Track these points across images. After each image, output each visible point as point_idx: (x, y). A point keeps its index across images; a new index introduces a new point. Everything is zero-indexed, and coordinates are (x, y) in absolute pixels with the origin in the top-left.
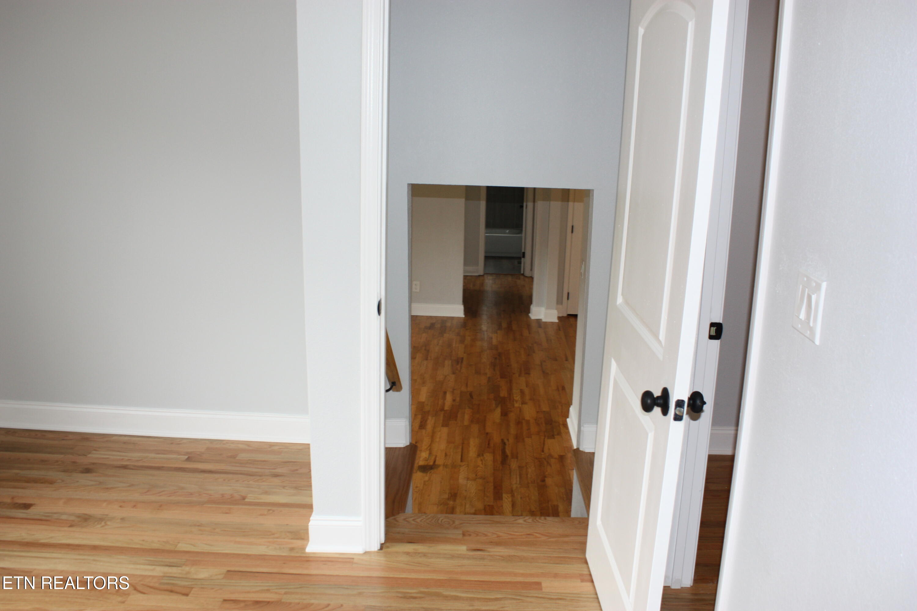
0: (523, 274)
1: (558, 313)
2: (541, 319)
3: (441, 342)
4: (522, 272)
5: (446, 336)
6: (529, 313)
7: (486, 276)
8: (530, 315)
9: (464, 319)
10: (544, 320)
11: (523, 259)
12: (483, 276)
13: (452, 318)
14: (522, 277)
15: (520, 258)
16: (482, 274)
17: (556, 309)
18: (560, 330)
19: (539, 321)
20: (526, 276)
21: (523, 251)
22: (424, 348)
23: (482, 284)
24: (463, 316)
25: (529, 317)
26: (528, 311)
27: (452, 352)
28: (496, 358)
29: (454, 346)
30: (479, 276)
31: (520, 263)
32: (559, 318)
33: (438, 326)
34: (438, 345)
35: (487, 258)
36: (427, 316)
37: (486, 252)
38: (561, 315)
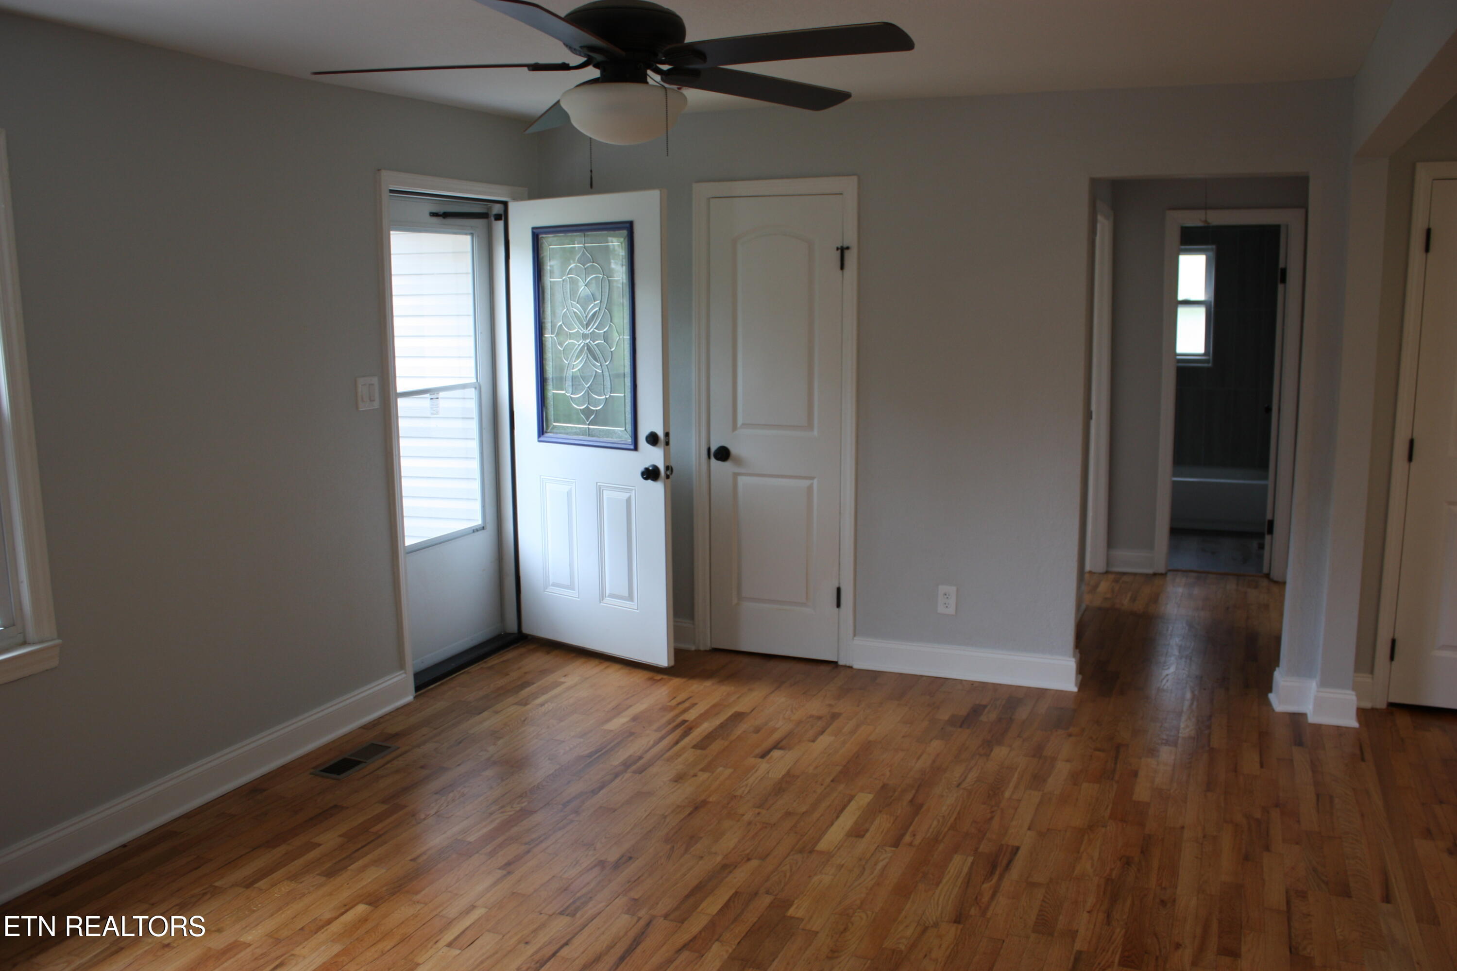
0: (1267, 576)
1: (1359, 697)
2: (1304, 715)
3: (972, 776)
4: (1265, 570)
5: (1000, 753)
6: (1270, 689)
7: (1170, 576)
8: (1272, 697)
9: (1077, 696)
10: (1312, 719)
11: (1268, 538)
12: (1163, 575)
13: (1041, 693)
14: (1264, 583)
15: (1261, 536)
16: (1162, 570)
17: (1353, 689)
18: (1363, 760)
19: (1296, 719)
20: (1275, 579)
21: (1269, 517)
22: (909, 796)
23: (1155, 599)
24: (1074, 688)
25: (1268, 704)
26: (1267, 685)
27: (992, 818)
28: (1127, 862)
29: (1007, 794)
30: (1155, 574)
31: (1261, 547)
32: (1362, 713)
33: (989, 717)
34: (958, 785)
35: (1176, 532)
36: (972, 683)
37: (1173, 519)
38: (1368, 705)
